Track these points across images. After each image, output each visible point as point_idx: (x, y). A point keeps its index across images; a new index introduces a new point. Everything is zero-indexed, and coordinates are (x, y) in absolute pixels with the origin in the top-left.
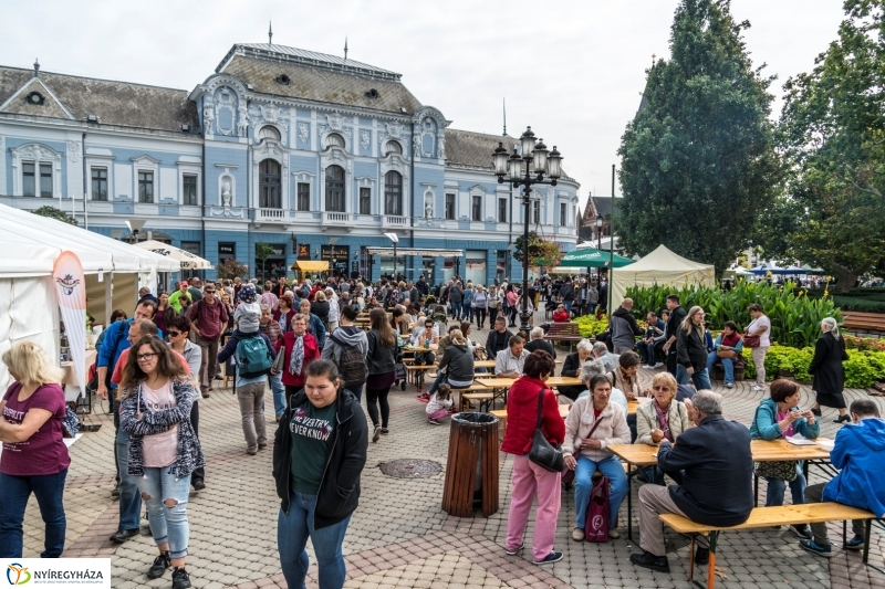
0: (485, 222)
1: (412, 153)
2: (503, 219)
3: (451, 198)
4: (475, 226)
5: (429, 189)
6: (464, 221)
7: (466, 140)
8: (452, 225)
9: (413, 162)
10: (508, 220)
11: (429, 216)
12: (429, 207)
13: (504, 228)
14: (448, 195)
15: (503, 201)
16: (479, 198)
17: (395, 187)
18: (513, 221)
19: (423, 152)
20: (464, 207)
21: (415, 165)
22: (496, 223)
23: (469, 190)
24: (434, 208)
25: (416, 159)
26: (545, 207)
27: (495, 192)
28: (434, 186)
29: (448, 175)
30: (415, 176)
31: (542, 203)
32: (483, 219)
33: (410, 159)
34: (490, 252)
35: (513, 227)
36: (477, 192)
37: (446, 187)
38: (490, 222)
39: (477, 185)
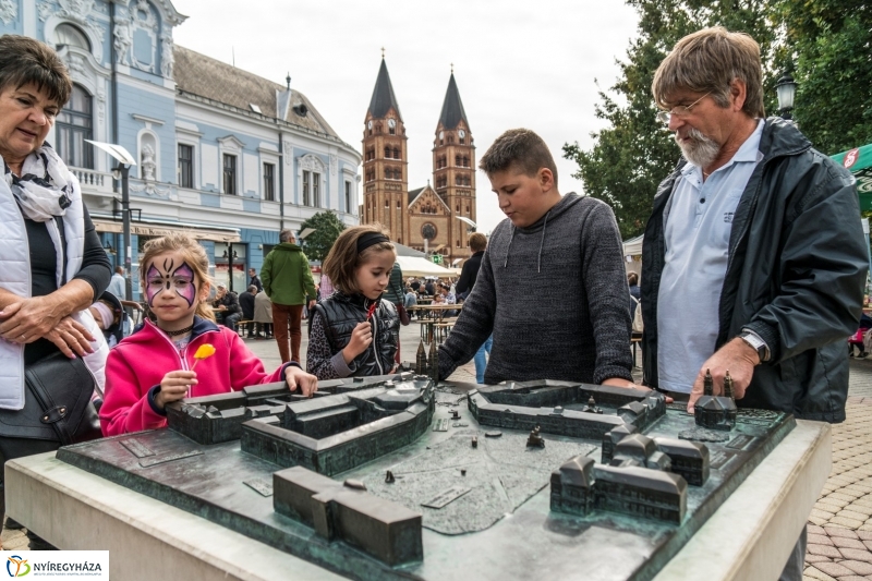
0: (244, 199)
1: (113, 55)
2: (270, 197)
3: (187, 152)
4: (228, 203)
5: (148, 128)
6: (209, 192)
7: (204, 66)
8: (190, 198)
9: (114, 74)
10: (277, 198)
11: (149, 177)
12: (148, 160)
13: (270, 209)
14: (181, 145)
15: (269, 167)
16: (233, 158)
17: (78, 114)
18: (285, 201)
19: (134, 61)
20: (209, 170)
21: (120, 79)
22: (260, 201)
23: (218, 141)
24: (158, 164)
25: (120, 68)
26: (328, 183)
27: (258, 151)
28: (156, 125)
29: (181, 111)
30: (120, 101)
31: (323, 177)
32: (240, 193)
33: (108, 65)
34: (252, 246)
35: (285, 208)
36: (230, 147)
37: (179, 131)
38: (250, 199)
39: (232, 136)
